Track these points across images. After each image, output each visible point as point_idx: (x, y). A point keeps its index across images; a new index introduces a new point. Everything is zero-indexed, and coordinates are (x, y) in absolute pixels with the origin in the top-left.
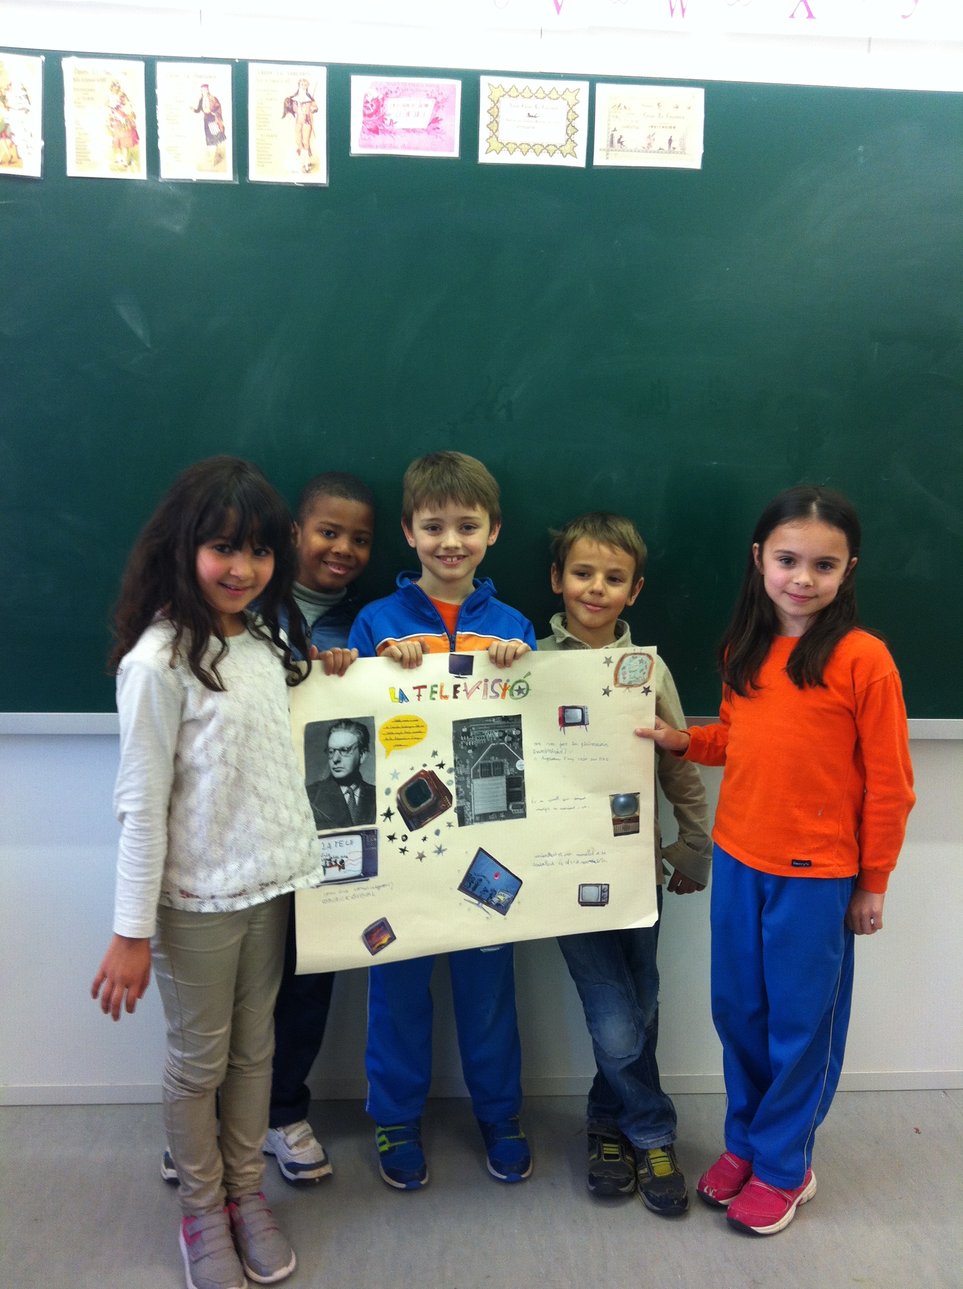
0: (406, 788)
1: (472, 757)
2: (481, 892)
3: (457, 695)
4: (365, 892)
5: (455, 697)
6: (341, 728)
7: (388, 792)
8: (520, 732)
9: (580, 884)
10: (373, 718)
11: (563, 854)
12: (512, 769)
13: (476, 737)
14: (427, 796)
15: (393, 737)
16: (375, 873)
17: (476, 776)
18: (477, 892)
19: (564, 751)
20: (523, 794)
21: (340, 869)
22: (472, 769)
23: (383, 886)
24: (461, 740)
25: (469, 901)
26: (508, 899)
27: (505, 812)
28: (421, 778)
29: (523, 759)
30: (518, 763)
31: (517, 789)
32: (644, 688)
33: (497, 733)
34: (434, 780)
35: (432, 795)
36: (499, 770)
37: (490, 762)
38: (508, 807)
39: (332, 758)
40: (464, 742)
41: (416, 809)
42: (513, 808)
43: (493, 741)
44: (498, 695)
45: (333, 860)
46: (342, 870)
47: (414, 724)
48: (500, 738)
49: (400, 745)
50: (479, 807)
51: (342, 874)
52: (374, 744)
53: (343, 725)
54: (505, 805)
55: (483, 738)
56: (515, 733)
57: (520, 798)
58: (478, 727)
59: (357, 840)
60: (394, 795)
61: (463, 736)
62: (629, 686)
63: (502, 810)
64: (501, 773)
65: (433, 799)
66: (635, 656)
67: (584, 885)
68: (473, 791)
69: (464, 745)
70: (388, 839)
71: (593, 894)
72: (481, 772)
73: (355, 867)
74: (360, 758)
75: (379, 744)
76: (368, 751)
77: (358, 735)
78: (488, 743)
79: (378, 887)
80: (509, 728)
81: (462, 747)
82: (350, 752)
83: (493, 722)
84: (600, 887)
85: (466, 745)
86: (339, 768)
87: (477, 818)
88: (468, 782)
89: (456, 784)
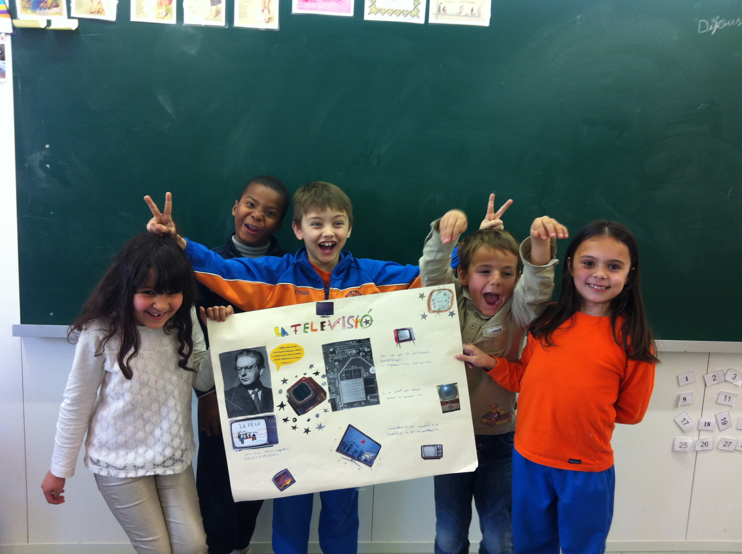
0: (293, 389)
1: (338, 367)
2: (353, 453)
3: (324, 328)
4: (272, 453)
5: (322, 329)
6: (244, 355)
7: (280, 392)
8: (370, 349)
9: (422, 445)
10: (265, 347)
11: (408, 427)
12: (367, 373)
13: (340, 354)
14: (309, 393)
15: (280, 358)
16: (277, 442)
17: (342, 379)
18: (350, 453)
19: (401, 359)
20: (376, 389)
21: (253, 440)
22: (339, 375)
23: (283, 449)
24: (330, 357)
25: (345, 458)
26: (372, 457)
27: (365, 401)
28: (303, 382)
29: (374, 366)
30: (371, 369)
31: (371, 386)
32: (450, 312)
33: (355, 351)
34: (312, 383)
35: (312, 393)
36: (358, 374)
37: (351, 369)
38: (366, 397)
39: (240, 373)
40: (332, 357)
41: (301, 402)
42: (370, 398)
43: (352, 355)
44: (352, 326)
45: (248, 434)
46: (254, 440)
47: (294, 349)
48: (357, 353)
49: (286, 363)
50: (346, 399)
51: (255, 443)
52: (268, 362)
53: (245, 353)
54: (364, 396)
55: (345, 354)
56: (367, 349)
57: (374, 391)
58: (340, 347)
59: (263, 422)
60: (285, 394)
61: (331, 354)
62: (439, 311)
63: (363, 400)
64: (360, 376)
65: (313, 395)
66: (440, 291)
67: (425, 446)
68: (341, 389)
69: (332, 359)
70: (283, 421)
71: (431, 452)
72: (346, 376)
73: (263, 438)
74: (259, 372)
75: (271, 363)
76: (264, 367)
77: (257, 359)
78: (348, 358)
79: (280, 450)
80: (362, 347)
81: (331, 361)
82: (252, 369)
83: (350, 344)
84: (436, 447)
85: (333, 360)
86: (245, 379)
87: (346, 406)
88: (337, 383)
89: (328, 384)
